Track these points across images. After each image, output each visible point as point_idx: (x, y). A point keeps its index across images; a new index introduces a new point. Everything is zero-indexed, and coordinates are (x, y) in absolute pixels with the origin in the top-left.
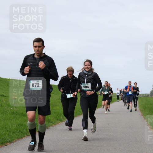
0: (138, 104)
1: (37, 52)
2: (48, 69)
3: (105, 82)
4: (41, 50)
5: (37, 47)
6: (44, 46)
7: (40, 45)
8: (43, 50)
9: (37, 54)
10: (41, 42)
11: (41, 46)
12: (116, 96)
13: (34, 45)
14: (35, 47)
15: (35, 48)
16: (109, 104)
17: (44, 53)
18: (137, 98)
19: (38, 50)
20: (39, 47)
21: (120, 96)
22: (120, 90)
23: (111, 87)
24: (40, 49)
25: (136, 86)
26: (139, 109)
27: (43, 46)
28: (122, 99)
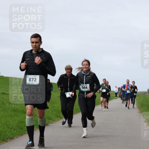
0: (136, 101)
1: (34, 48)
2: (44, 64)
3: (103, 80)
4: (38, 46)
5: (35, 43)
6: (42, 42)
7: (37, 41)
8: (41, 46)
9: (35, 50)
10: (39, 38)
11: (39, 41)
12: (115, 94)
13: (32, 41)
14: (33, 42)
15: (32, 44)
16: (108, 102)
17: (42, 49)
18: (135, 96)
19: (35, 46)
20: (36, 42)
21: (118, 94)
22: (118, 88)
23: (109, 84)
24: (37, 44)
25: (134, 85)
26: (137, 106)
27: (40, 42)
28: (120, 97)
